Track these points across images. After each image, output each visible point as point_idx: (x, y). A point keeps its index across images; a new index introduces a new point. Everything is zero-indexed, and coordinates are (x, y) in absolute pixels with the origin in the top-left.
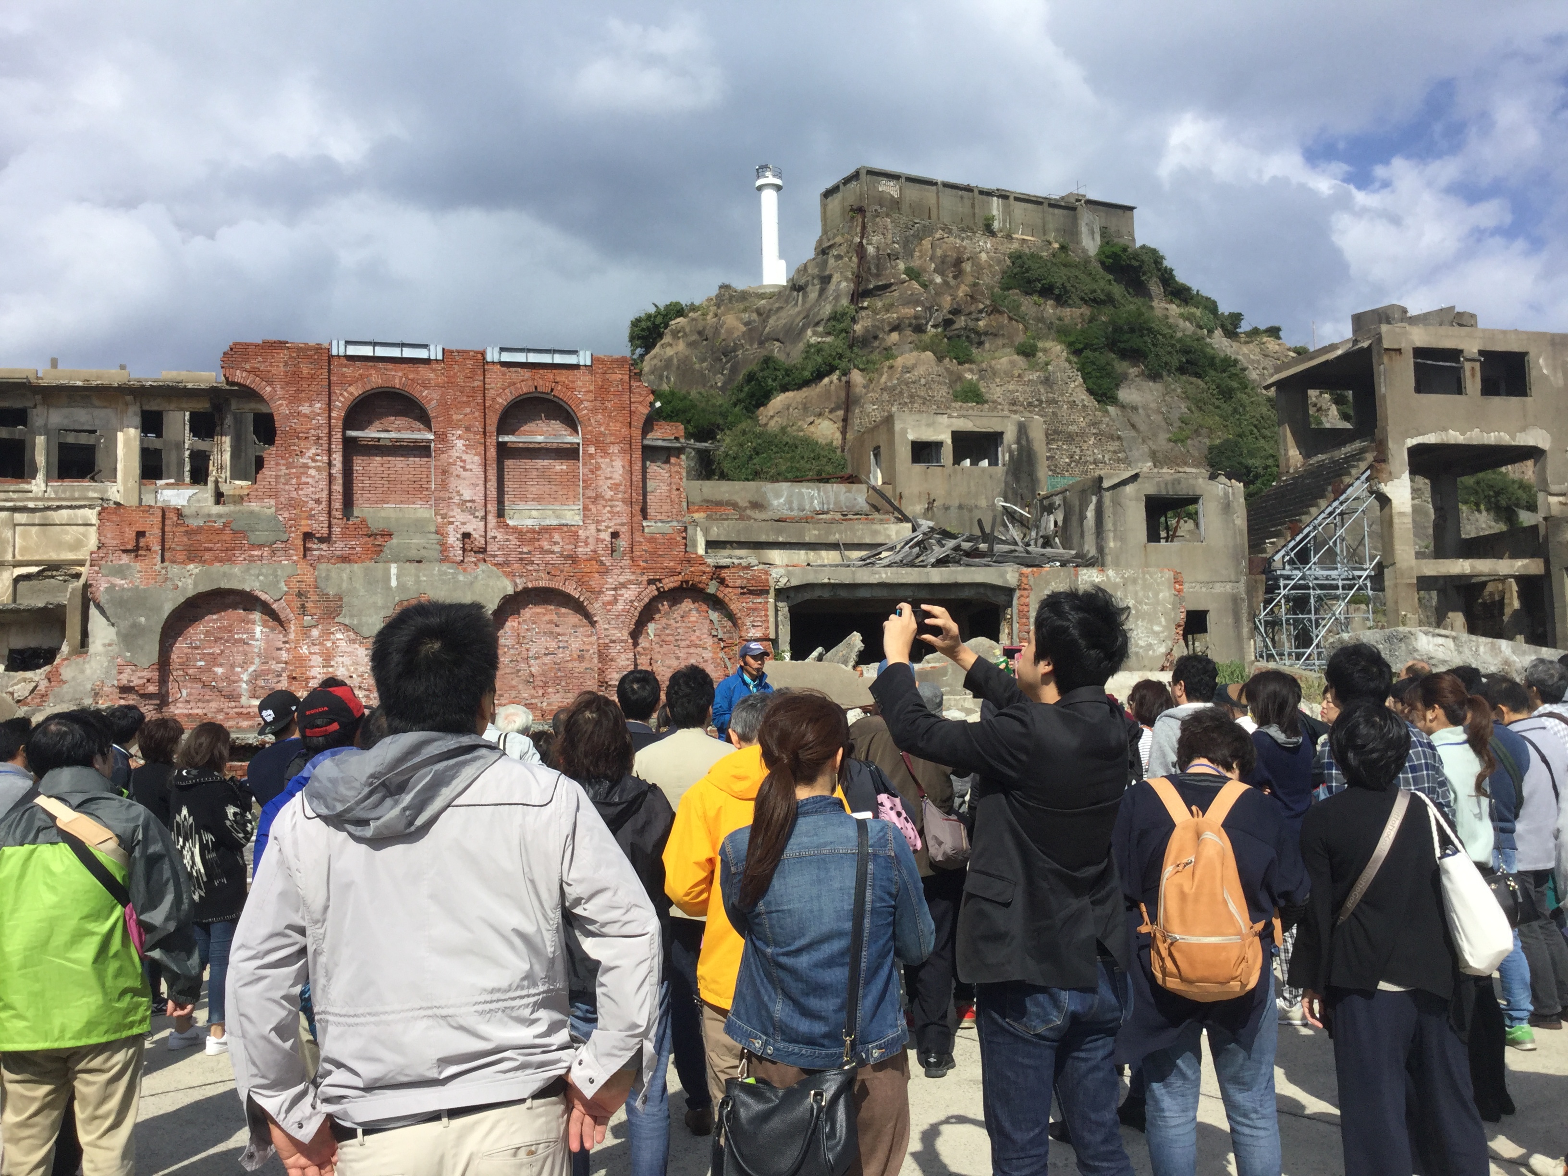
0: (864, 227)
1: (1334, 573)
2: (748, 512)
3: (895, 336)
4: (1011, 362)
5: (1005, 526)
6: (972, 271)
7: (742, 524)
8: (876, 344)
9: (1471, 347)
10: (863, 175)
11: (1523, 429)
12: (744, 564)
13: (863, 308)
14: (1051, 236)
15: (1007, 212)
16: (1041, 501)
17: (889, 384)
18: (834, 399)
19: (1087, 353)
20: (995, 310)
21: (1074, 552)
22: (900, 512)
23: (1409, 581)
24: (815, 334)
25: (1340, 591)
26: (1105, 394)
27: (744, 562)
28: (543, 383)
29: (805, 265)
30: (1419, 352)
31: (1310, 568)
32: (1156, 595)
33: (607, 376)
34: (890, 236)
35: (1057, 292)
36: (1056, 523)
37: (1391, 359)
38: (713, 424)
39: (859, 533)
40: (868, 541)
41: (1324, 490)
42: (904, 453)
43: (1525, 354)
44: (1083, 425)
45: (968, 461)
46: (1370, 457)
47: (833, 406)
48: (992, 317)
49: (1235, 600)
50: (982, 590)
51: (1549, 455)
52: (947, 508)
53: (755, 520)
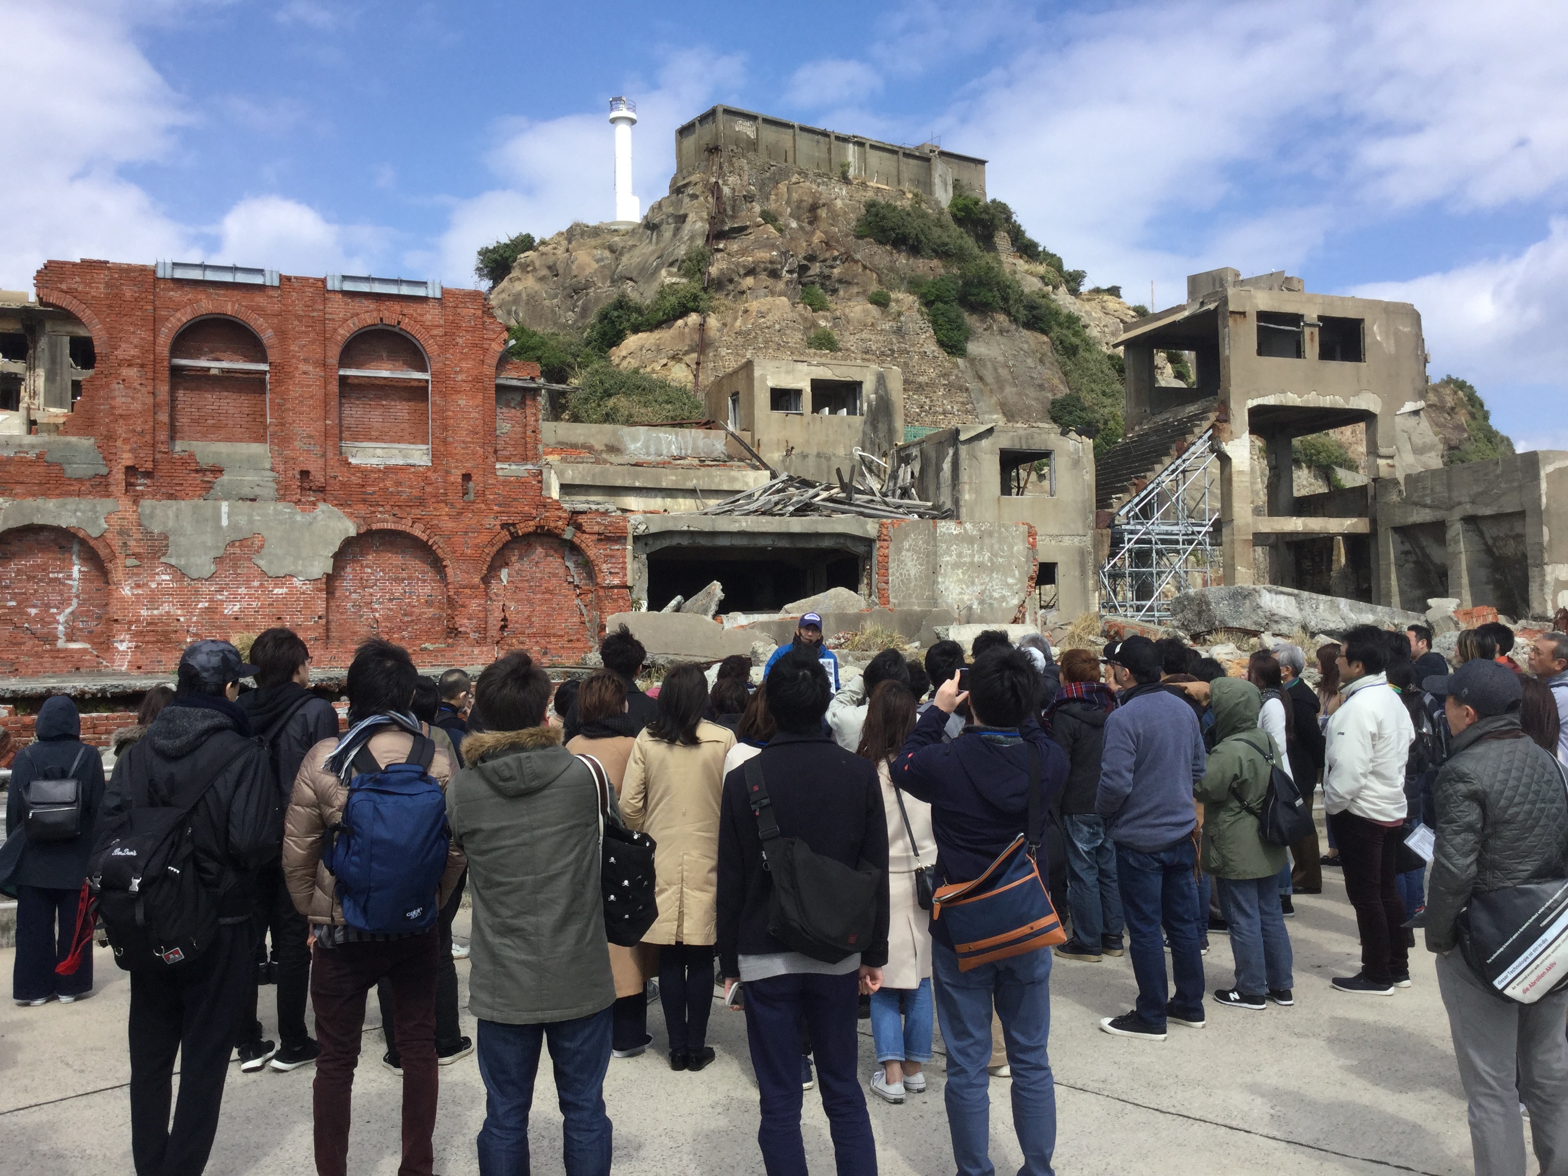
0: (721, 168)
1: (1175, 529)
2: (604, 456)
3: (749, 281)
4: (864, 311)
5: (863, 475)
6: (828, 218)
7: (598, 468)
8: (731, 287)
9: (1311, 314)
10: (720, 115)
11: (1356, 394)
12: (602, 510)
13: (719, 250)
14: (906, 186)
15: (863, 159)
16: (898, 452)
17: (743, 328)
18: (688, 342)
19: (940, 305)
20: (848, 258)
21: (930, 504)
22: (759, 459)
23: (1245, 537)
24: (670, 274)
25: (1180, 546)
26: (954, 346)
27: (601, 508)
28: (390, 315)
29: (660, 204)
30: (1263, 316)
31: (1153, 524)
32: (1011, 547)
33: (459, 310)
34: (746, 178)
35: (911, 242)
36: (912, 473)
37: (1235, 320)
38: (563, 362)
39: (717, 480)
40: (725, 487)
41: (1168, 448)
42: (763, 399)
43: (1361, 321)
44: (933, 375)
45: (827, 409)
46: (1213, 416)
47: (686, 348)
48: (846, 264)
49: (1082, 553)
50: (842, 541)
51: (1379, 418)
52: (805, 456)
53: (612, 464)
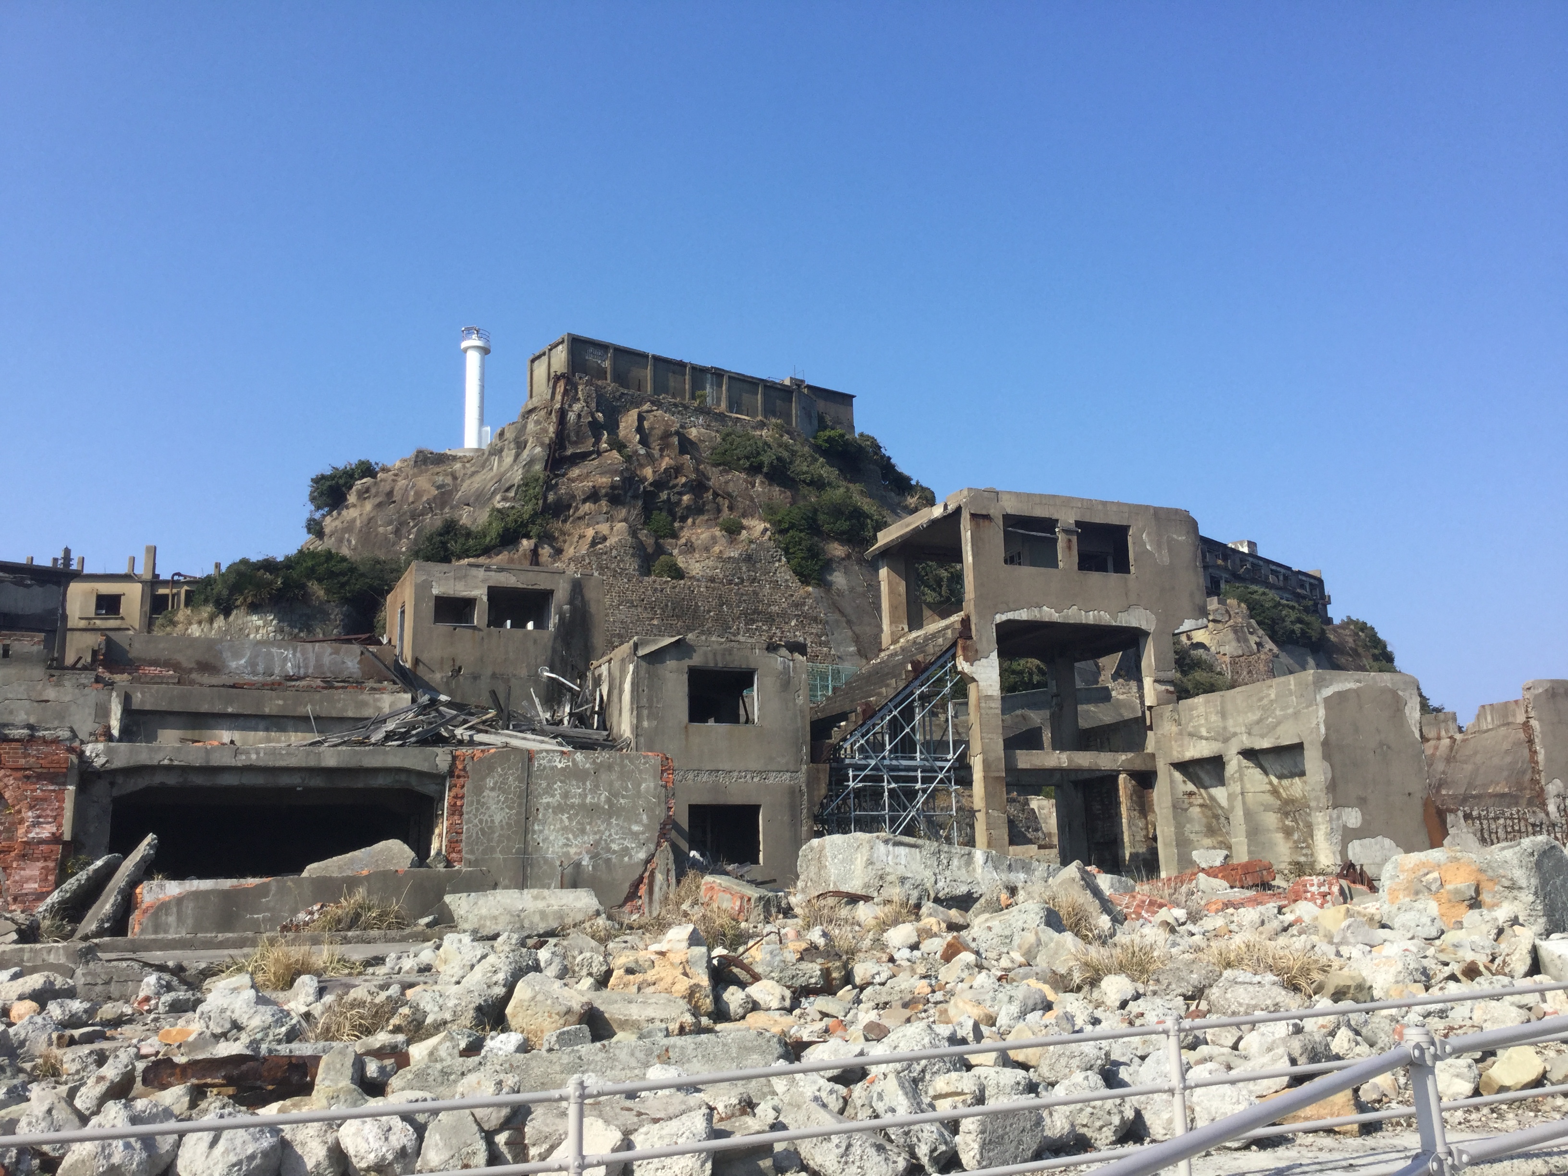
0: (566, 394)
1: (912, 764)
2: (194, 676)
3: (589, 506)
4: (713, 538)
6: (679, 445)
7: (180, 691)
8: (569, 513)
9: (1067, 517)
10: (568, 342)
11: (1125, 609)
14: (767, 417)
15: (722, 390)
16: (593, 674)
17: (578, 554)
19: (793, 533)
20: (698, 485)
21: (605, 733)
23: (997, 774)
24: (504, 499)
25: (919, 784)
26: (813, 576)
31: (884, 758)
32: (637, 784)
34: (594, 405)
36: (601, 697)
37: (978, 525)
42: (424, 610)
43: (1126, 527)
44: (785, 605)
48: (697, 491)
49: (793, 793)
50: (403, 777)
51: (1153, 637)
52: (476, 678)
53: (201, 685)
